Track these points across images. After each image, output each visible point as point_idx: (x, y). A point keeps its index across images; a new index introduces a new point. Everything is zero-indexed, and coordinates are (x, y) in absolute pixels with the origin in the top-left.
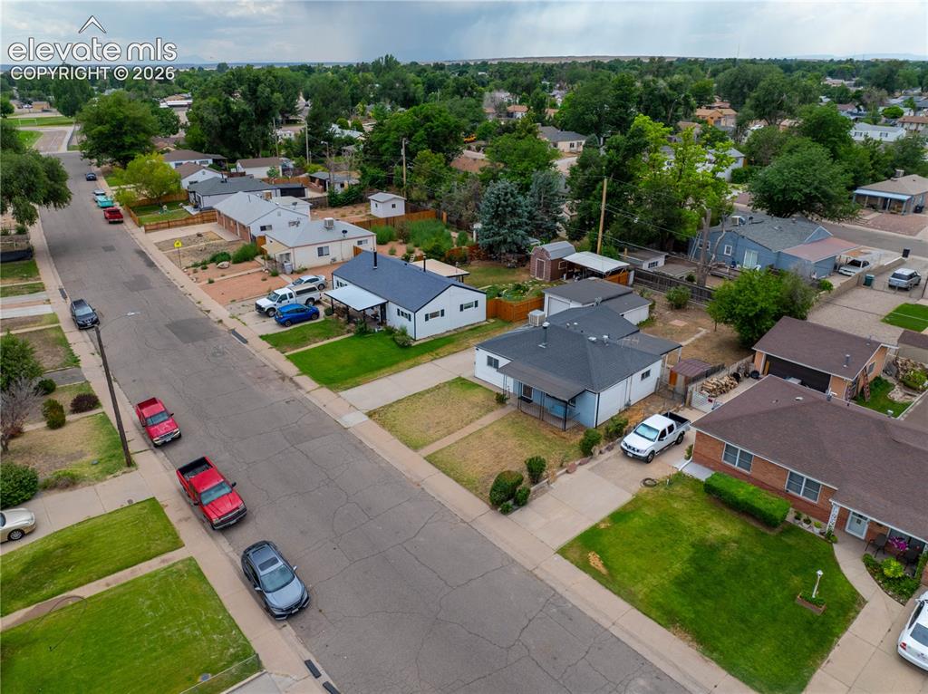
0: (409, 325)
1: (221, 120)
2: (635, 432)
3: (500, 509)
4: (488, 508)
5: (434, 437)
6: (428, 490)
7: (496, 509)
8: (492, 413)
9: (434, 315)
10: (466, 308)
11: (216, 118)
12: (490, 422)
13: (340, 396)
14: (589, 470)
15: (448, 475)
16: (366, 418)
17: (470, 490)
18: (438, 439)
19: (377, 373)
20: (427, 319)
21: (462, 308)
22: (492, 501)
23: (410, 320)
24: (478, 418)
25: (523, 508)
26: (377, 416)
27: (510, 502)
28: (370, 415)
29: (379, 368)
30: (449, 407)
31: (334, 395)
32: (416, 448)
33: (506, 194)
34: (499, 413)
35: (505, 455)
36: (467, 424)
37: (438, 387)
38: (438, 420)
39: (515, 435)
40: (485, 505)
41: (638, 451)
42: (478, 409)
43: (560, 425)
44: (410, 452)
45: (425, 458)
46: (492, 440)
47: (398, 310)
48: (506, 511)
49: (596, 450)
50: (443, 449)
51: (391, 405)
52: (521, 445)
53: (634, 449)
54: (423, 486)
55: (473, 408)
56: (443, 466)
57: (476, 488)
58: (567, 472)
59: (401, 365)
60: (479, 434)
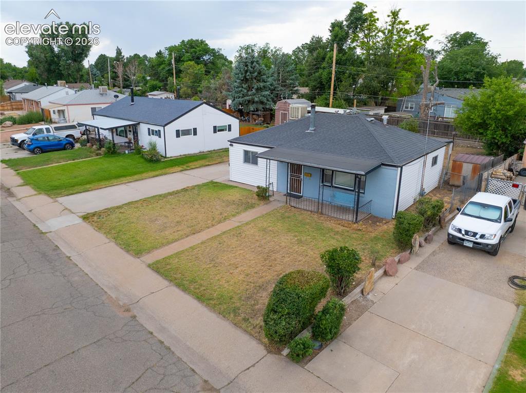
0: (159, 142)
1: (45, 57)
2: (462, 214)
3: (286, 352)
4: (261, 350)
5: (171, 237)
6: (142, 319)
7: (279, 352)
8: (254, 210)
9: (186, 132)
10: (219, 131)
11: (43, 56)
12: (250, 219)
13: (57, 201)
14: (416, 269)
15: (185, 290)
16: (80, 221)
17: (223, 314)
18: (176, 240)
19: (115, 181)
20: (178, 136)
21: (215, 130)
22: (270, 336)
23: (160, 137)
24: (234, 216)
25: (333, 345)
26: (95, 218)
27: (306, 334)
28: (86, 218)
29: (118, 177)
30: (197, 206)
31: (51, 200)
32: (138, 254)
33: (252, 63)
34: (262, 209)
35: (278, 256)
36: (220, 222)
37: (185, 190)
38: (178, 219)
39: (289, 230)
40: (254, 344)
41: (482, 236)
42: (234, 206)
43: (350, 217)
44: (129, 258)
45: (149, 266)
46: (257, 238)
47: (149, 129)
48: (300, 356)
49: (417, 239)
50: (183, 252)
51: (118, 207)
52: (300, 242)
53: (475, 234)
54: (135, 312)
55: (227, 206)
56: (179, 276)
57: (235, 311)
58: (386, 273)
59: (144, 175)
60: (237, 232)
